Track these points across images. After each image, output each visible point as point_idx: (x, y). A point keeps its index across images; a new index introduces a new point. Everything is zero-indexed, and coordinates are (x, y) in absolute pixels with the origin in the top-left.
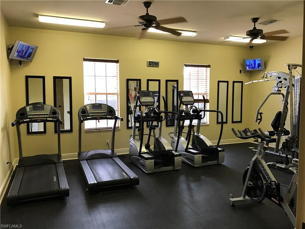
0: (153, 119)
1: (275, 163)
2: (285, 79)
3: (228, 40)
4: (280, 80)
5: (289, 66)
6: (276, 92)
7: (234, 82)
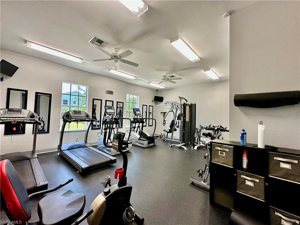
0: (114, 122)
1: (175, 145)
2: (175, 104)
3: (149, 84)
4: (173, 105)
5: (180, 98)
6: (171, 110)
7: (149, 106)
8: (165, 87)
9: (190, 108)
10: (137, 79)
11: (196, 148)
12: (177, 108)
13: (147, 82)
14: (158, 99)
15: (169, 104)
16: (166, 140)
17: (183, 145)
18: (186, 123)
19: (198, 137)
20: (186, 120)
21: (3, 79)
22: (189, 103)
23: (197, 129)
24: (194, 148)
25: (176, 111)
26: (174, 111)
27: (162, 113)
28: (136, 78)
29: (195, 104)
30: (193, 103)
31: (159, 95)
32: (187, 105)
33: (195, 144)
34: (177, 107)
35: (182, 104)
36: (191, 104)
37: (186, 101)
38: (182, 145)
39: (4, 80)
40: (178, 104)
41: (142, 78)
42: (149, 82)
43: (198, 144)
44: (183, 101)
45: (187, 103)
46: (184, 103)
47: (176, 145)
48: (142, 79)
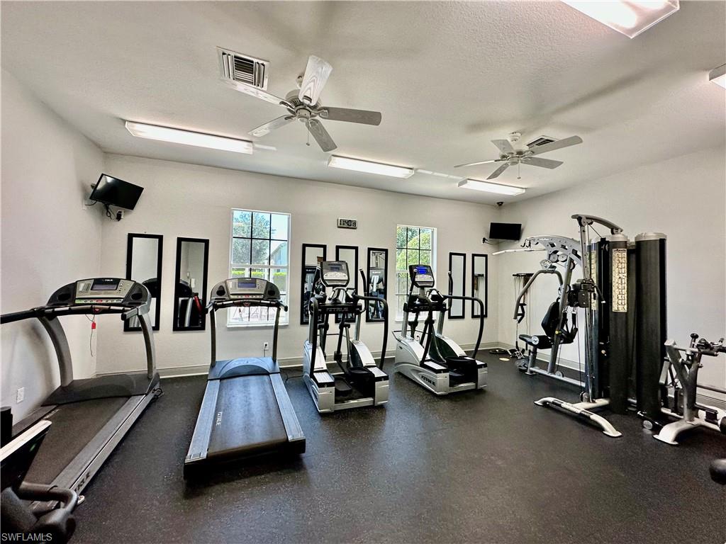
1: (558, 401)
2: (564, 247)
3: (464, 186)
4: (554, 249)
5: (579, 219)
6: (548, 269)
7: (474, 255)
8: (524, 191)
9: (633, 257)
10: (417, 175)
11: (668, 434)
12: (572, 261)
13: (455, 181)
14: (505, 233)
15: (541, 246)
16: (531, 372)
17: (598, 410)
18: (615, 319)
19: (679, 385)
20: (615, 308)
21: (120, 215)
22: (630, 235)
23: (675, 352)
24: (657, 430)
25: (570, 271)
26: (562, 268)
27: (518, 275)
28: (413, 172)
29: (662, 242)
30: (651, 235)
31: (507, 219)
32: (615, 245)
33: (664, 410)
34: (574, 257)
35: (593, 242)
36: (639, 244)
37: (614, 229)
38: (591, 405)
39: (122, 217)
40: (572, 243)
41: (434, 171)
42: (461, 179)
43: (682, 414)
44: (596, 233)
45: (619, 237)
46: (603, 240)
47: (565, 405)
48: (435, 174)
